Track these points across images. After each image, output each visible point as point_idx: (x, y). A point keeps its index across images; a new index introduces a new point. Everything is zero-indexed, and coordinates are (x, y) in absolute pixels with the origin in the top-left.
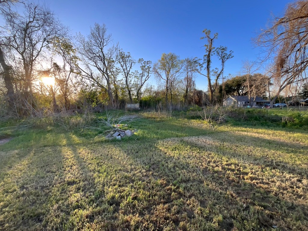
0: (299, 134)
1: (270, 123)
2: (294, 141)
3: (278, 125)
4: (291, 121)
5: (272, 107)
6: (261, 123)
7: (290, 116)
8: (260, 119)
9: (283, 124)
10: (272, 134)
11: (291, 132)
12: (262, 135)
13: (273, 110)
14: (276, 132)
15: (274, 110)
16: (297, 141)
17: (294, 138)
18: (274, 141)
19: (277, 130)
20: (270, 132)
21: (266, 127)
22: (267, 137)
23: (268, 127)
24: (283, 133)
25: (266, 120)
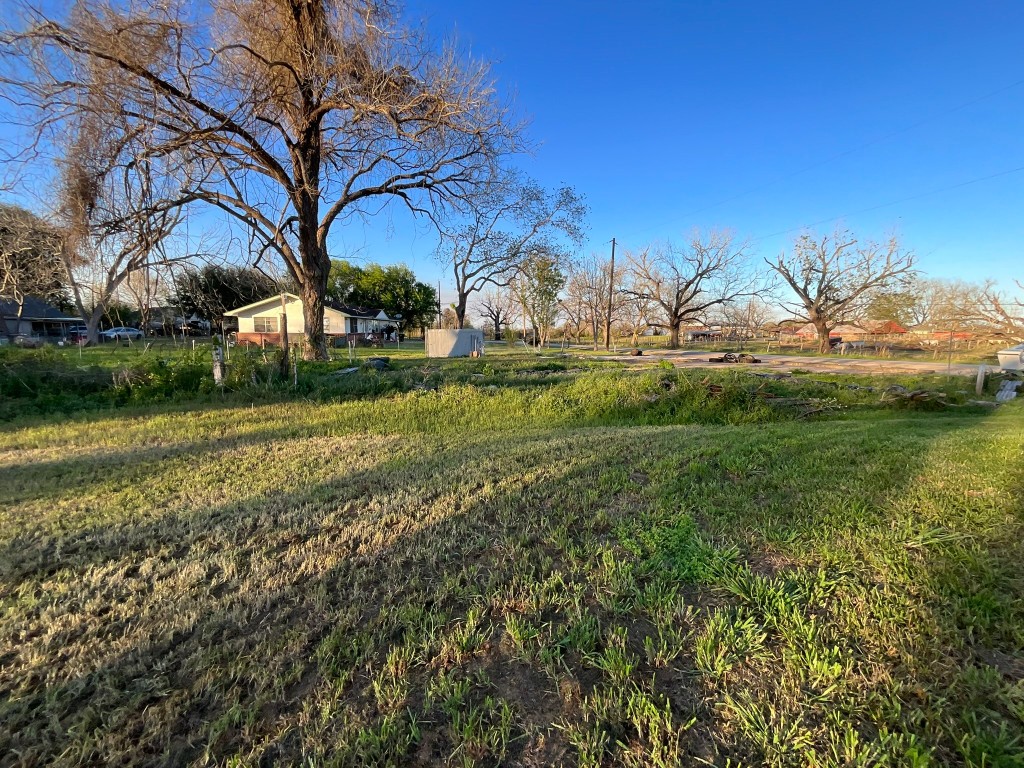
0: (159, 419)
1: (72, 399)
2: (144, 444)
3: (103, 403)
4: (141, 384)
5: (95, 340)
6: (40, 406)
7: (137, 367)
8: (33, 387)
9: (120, 396)
10: (77, 438)
11: (141, 418)
12: (36, 451)
13: (98, 352)
14: (93, 428)
15: (100, 351)
16: (154, 440)
17: (147, 432)
18: (77, 463)
19: (96, 420)
20: (70, 431)
21: (59, 415)
22: (54, 455)
23: (68, 413)
24: (115, 425)
25: (57, 392)
